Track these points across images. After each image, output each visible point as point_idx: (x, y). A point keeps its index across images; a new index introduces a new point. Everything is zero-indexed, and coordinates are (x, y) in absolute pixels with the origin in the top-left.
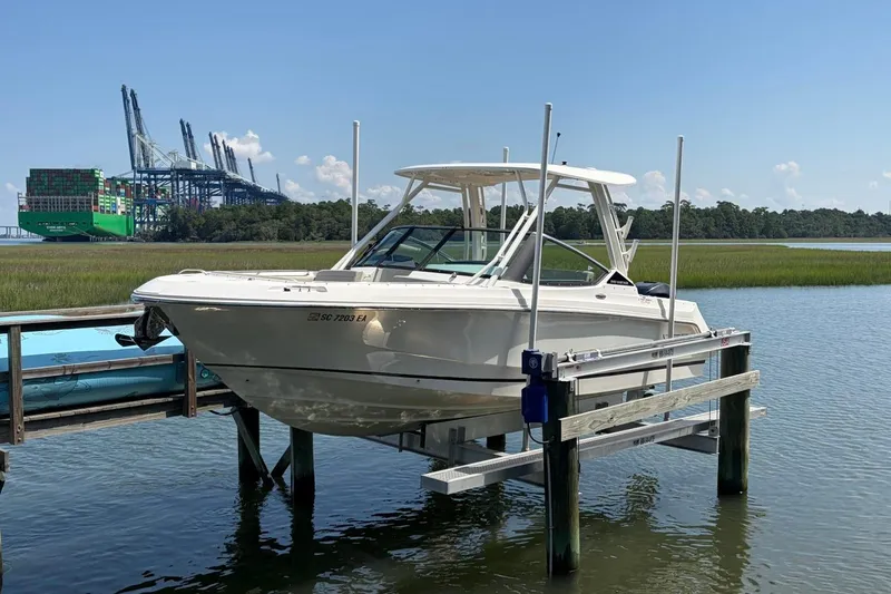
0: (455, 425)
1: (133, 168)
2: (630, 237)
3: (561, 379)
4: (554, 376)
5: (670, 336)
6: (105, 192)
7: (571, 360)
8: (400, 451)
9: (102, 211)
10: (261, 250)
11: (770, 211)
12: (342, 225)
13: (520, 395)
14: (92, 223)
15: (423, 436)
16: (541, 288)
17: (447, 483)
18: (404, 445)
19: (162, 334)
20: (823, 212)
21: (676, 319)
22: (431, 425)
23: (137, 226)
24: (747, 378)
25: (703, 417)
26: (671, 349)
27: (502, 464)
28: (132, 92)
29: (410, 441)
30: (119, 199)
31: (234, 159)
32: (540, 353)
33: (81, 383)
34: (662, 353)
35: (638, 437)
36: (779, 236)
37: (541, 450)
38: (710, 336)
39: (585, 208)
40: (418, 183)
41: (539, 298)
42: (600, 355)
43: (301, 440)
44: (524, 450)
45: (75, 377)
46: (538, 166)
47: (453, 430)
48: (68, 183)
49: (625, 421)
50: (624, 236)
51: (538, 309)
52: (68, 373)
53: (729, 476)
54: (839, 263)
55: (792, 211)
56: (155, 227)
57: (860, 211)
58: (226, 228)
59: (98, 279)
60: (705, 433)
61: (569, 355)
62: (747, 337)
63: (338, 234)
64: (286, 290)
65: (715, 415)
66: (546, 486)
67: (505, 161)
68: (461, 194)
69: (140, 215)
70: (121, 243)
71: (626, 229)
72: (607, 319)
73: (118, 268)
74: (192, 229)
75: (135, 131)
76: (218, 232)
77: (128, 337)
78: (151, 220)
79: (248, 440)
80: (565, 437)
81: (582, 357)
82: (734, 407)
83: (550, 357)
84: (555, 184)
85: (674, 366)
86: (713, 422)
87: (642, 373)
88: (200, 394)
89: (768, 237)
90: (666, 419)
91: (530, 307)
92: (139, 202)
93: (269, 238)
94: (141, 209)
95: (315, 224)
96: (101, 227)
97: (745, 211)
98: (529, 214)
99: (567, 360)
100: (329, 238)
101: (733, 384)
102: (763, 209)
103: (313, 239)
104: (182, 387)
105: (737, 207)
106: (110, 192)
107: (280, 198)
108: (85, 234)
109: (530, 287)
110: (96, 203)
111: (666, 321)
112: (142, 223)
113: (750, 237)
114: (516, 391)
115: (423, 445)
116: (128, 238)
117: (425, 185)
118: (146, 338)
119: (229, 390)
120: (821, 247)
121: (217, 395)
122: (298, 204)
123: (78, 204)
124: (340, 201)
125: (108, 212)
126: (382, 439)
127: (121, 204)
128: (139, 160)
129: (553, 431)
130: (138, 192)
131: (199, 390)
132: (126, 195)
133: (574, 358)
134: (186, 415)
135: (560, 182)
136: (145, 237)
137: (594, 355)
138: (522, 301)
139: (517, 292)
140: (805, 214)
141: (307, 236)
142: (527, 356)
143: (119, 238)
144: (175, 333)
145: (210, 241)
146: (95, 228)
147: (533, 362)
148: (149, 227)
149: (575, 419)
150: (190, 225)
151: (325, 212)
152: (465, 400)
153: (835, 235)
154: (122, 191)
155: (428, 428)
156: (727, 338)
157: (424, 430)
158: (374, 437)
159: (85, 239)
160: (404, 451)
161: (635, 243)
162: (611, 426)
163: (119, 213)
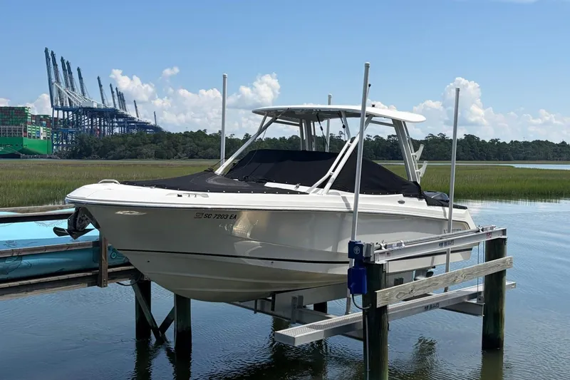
0: (296, 294)
1: (52, 106)
2: (422, 159)
3: (376, 262)
4: (372, 259)
5: (449, 232)
6: (32, 123)
7: (383, 248)
8: (255, 313)
9: (30, 137)
10: (144, 165)
11: (501, 141)
12: (200, 148)
13: (346, 273)
14: (22, 145)
15: (273, 302)
16: (360, 195)
17: (294, 338)
18: (258, 308)
19: (88, 227)
20: (538, 143)
21: (453, 219)
22: (279, 294)
23: (55, 147)
24: (504, 262)
25: (473, 289)
26: (452, 240)
27: (332, 324)
28: (52, 52)
29: (262, 305)
30: (42, 128)
31: (124, 101)
32: (362, 243)
33: (25, 262)
34: (446, 243)
35: (428, 304)
36: (507, 159)
37: (360, 313)
38: (479, 231)
39: (372, 138)
40: (269, 119)
41: (359, 203)
42: (403, 245)
43: (182, 305)
44: (347, 313)
45: (20, 257)
46: (359, 108)
47: (294, 298)
48: (6, 117)
49: (421, 292)
50: (418, 158)
51: (359, 210)
52: (15, 254)
53: (491, 331)
54: (551, 178)
55: (516, 142)
56: (67, 148)
57: (563, 142)
58: (118, 149)
59: (28, 186)
60: (474, 301)
61: (382, 244)
62: (504, 232)
63: (197, 154)
64: (179, 196)
65: (481, 288)
66: (364, 340)
67: (329, 104)
68: (299, 127)
69: (57, 140)
70: (42, 160)
71: (419, 153)
72: (404, 218)
73: (43, 177)
74: (93, 150)
75: (54, 80)
76: (112, 152)
77: (63, 230)
78: (65, 143)
79: (143, 304)
80: (379, 304)
81: (391, 246)
82: (495, 282)
83: (369, 246)
84: (370, 121)
85: (452, 252)
86: (480, 293)
87: (430, 258)
88: (110, 270)
89: (500, 160)
90: (446, 290)
91: (353, 210)
92: (55, 130)
93: (149, 157)
94: (57, 136)
95: (181, 147)
96: (28, 148)
97: (483, 141)
98: (351, 142)
99: (380, 248)
100: (191, 157)
101: (495, 265)
102: (496, 140)
103: (180, 158)
104: (97, 265)
105: (478, 138)
106: (36, 123)
107: (156, 128)
108: (17, 152)
109: (352, 195)
110: (25, 131)
111: (447, 220)
112: (58, 145)
113: (487, 160)
114: (343, 270)
115: (273, 309)
116: (48, 156)
117: (274, 121)
118: (76, 230)
119: (133, 268)
120: (537, 167)
121: (122, 271)
122: (169, 133)
123: (12, 132)
124: (199, 131)
125: (34, 137)
126: (242, 304)
127: (43, 132)
128: (56, 101)
129: (370, 300)
130: (55, 124)
131: (110, 267)
132: (48, 125)
133: (386, 247)
134: (100, 285)
135: (373, 119)
136: (61, 155)
137: (400, 244)
138: (348, 205)
139: (344, 198)
140: (526, 144)
141: (175, 156)
142: (352, 245)
143: (42, 156)
144: (97, 226)
145: (107, 159)
146: (23, 149)
147: (357, 250)
148: (63, 148)
149: (386, 292)
150: (92, 147)
151: (188, 139)
152: (305, 276)
153: (546, 159)
154: (44, 122)
155: (278, 296)
156: (490, 233)
157: (274, 298)
158: (238, 303)
159: (17, 156)
160: (258, 313)
161: (425, 164)
162: (412, 296)
163: (42, 139)
